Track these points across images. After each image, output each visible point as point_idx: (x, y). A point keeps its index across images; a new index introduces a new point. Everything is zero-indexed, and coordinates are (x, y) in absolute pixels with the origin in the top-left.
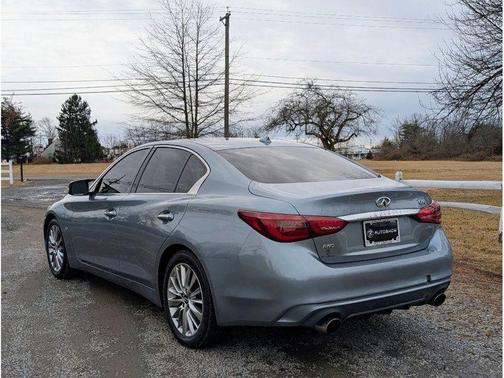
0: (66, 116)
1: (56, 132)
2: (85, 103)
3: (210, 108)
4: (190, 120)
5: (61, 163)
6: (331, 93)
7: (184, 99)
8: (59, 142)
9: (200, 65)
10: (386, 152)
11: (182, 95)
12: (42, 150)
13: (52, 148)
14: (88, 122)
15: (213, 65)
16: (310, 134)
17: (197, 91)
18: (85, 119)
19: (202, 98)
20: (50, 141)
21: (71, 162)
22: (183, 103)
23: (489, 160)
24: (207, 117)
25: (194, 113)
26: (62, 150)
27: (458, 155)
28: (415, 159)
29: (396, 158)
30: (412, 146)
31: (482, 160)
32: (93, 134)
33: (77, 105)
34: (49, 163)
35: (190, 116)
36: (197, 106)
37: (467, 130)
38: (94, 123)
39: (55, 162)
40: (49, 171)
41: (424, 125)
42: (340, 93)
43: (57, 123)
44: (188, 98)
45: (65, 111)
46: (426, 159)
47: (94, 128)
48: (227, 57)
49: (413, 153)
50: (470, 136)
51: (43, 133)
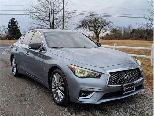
0: (10, 24)
1: (7, 30)
2: (16, 21)
3: (58, 20)
4: (51, 25)
5: (9, 39)
6: (98, 17)
7: (49, 17)
8: (8, 33)
9: (55, 5)
10: (108, 37)
11: (49, 15)
12: (2, 35)
13: (6, 35)
14: (17, 27)
15: (60, 5)
16: (90, 30)
17: (54, 14)
18: (16, 25)
19: (56, 17)
20: (5, 32)
21: (12, 39)
22: (49, 18)
23: (137, 40)
24: (58, 23)
25: (53, 22)
26: (9, 35)
27: (129, 38)
28: (116, 39)
29: (111, 39)
30: (115, 35)
31: (136, 40)
32: (19, 30)
33: (14, 21)
34: (5, 39)
35: (51, 23)
36: (54, 19)
37: (131, 31)
38: (19, 27)
39: (6, 39)
40: (4, 42)
41: (118, 29)
42: (101, 17)
43: (7, 27)
44: (51, 17)
45: (10, 23)
46: (119, 39)
47: (19, 28)
48: (64, 4)
49: (116, 38)
50: (132, 33)
51: (3, 30)
